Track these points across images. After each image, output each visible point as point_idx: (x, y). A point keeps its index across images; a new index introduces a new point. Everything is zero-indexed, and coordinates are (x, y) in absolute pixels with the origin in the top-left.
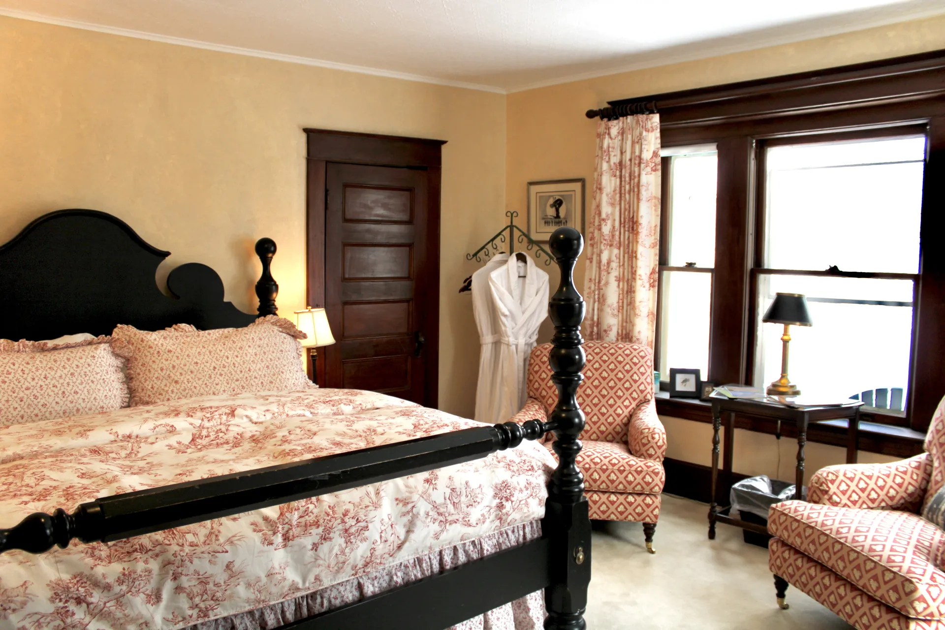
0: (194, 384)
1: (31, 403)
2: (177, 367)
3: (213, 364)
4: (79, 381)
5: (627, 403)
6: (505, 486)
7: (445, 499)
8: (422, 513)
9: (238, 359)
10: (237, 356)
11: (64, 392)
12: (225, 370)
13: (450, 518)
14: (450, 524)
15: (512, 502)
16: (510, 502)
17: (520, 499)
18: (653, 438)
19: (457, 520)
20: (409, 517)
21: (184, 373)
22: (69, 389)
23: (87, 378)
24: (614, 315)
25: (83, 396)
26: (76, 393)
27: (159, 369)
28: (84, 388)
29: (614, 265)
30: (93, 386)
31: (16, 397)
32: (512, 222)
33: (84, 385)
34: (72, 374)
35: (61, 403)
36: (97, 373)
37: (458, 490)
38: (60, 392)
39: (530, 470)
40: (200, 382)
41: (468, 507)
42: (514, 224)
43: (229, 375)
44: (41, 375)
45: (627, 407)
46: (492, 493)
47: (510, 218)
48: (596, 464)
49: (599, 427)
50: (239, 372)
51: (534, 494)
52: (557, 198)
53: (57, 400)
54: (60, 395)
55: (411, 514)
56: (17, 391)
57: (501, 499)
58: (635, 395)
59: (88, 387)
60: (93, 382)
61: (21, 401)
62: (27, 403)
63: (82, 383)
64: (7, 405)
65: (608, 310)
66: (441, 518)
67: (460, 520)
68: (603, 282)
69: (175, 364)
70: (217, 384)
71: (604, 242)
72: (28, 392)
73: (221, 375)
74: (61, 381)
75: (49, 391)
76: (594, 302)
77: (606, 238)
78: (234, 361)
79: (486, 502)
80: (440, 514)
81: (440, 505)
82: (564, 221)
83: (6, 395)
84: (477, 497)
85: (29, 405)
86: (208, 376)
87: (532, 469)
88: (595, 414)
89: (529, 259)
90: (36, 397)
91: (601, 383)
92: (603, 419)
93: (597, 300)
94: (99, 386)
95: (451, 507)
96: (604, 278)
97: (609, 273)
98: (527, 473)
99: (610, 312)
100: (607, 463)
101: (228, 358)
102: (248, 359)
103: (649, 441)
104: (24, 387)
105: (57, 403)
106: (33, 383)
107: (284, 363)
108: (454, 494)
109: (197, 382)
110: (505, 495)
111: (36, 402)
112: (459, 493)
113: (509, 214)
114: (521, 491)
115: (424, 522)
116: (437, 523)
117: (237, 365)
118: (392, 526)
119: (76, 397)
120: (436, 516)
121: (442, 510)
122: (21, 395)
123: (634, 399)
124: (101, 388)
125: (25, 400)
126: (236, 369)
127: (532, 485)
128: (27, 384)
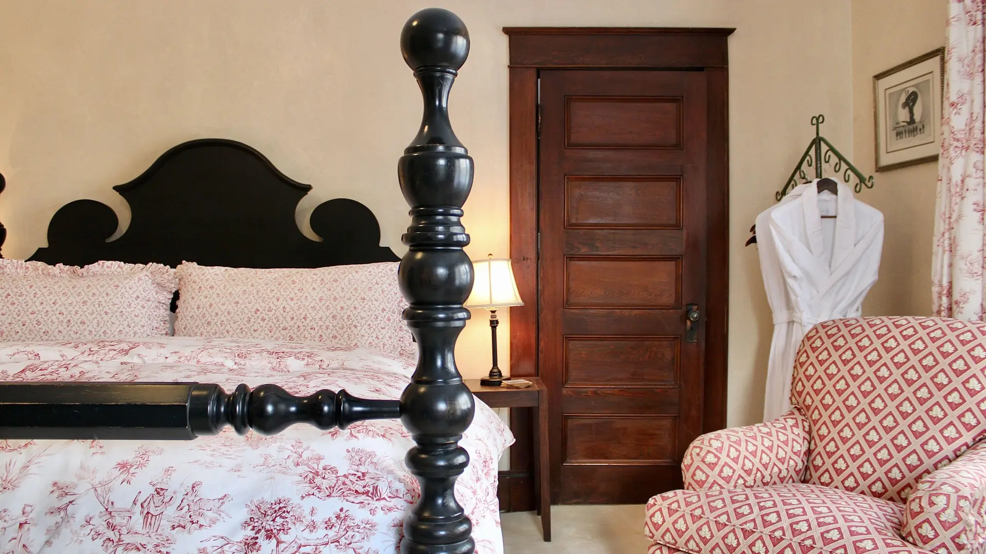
0: (228, 328)
1: (33, 328)
2: (214, 305)
3: (257, 306)
4: (90, 311)
5: (951, 432)
6: (280, 509)
7: (135, 503)
8: (80, 518)
9: (292, 303)
10: (292, 299)
11: (69, 321)
12: (271, 314)
13: (127, 539)
14: (126, 549)
15: (279, 542)
16: (274, 541)
17: (303, 542)
18: (932, 504)
19: (143, 546)
20: (58, 518)
21: (220, 313)
22: (76, 318)
23: (101, 308)
24: (972, 274)
25: (91, 328)
26: (83, 323)
27: (196, 307)
28: (94, 319)
29: (971, 183)
30: (106, 318)
31: (19, 320)
32: (817, 134)
33: (94, 316)
34: (85, 302)
35: (64, 332)
36: (114, 305)
37: (168, 495)
38: (66, 320)
39: (367, 493)
40: (235, 326)
41: (173, 528)
42: (820, 135)
43: (275, 321)
44: (51, 299)
45: (950, 441)
46: (244, 515)
47: (815, 126)
48: (795, 532)
49: (890, 471)
50: (288, 319)
51: (343, 541)
52: (911, 90)
53: (61, 328)
54: (65, 325)
55: (62, 514)
56: (22, 314)
57: (257, 532)
58: (969, 419)
59: (99, 318)
60: (106, 313)
61: (24, 325)
62: (29, 329)
63: (93, 313)
64: (9, 329)
65: (961, 265)
66: (110, 534)
67: (150, 547)
68: (954, 217)
69: (213, 302)
70: (255, 331)
71: (956, 144)
72: (32, 316)
73: (263, 320)
74: (70, 308)
75: (54, 317)
76: (944, 251)
77: (959, 136)
78: (285, 304)
79: (220, 529)
80: (111, 527)
81: (120, 511)
82: (920, 126)
83: (10, 318)
84: (201, 515)
85: (30, 330)
86: (246, 319)
87: (374, 493)
88: (885, 446)
89: (841, 187)
90: (38, 323)
91: (932, 395)
92: (898, 458)
93: (947, 248)
94: (113, 320)
95: (138, 520)
96: (956, 208)
97: (963, 198)
98: (351, 498)
99: (965, 267)
100: (817, 536)
101: (278, 300)
102: (307, 304)
103: (921, 507)
104: (30, 310)
105: (60, 332)
106: (40, 308)
107: (363, 314)
108: (157, 499)
109: (232, 325)
110: (269, 524)
111: (37, 327)
112: (166, 500)
113: (815, 121)
114: (313, 526)
115: (75, 533)
116: (99, 541)
117: (287, 310)
118: (21, 525)
119: (82, 327)
120: (102, 528)
121: (117, 520)
122: (25, 318)
123: (969, 427)
124: (117, 323)
125: (27, 324)
126: (285, 314)
127: (349, 522)
128: (34, 308)
